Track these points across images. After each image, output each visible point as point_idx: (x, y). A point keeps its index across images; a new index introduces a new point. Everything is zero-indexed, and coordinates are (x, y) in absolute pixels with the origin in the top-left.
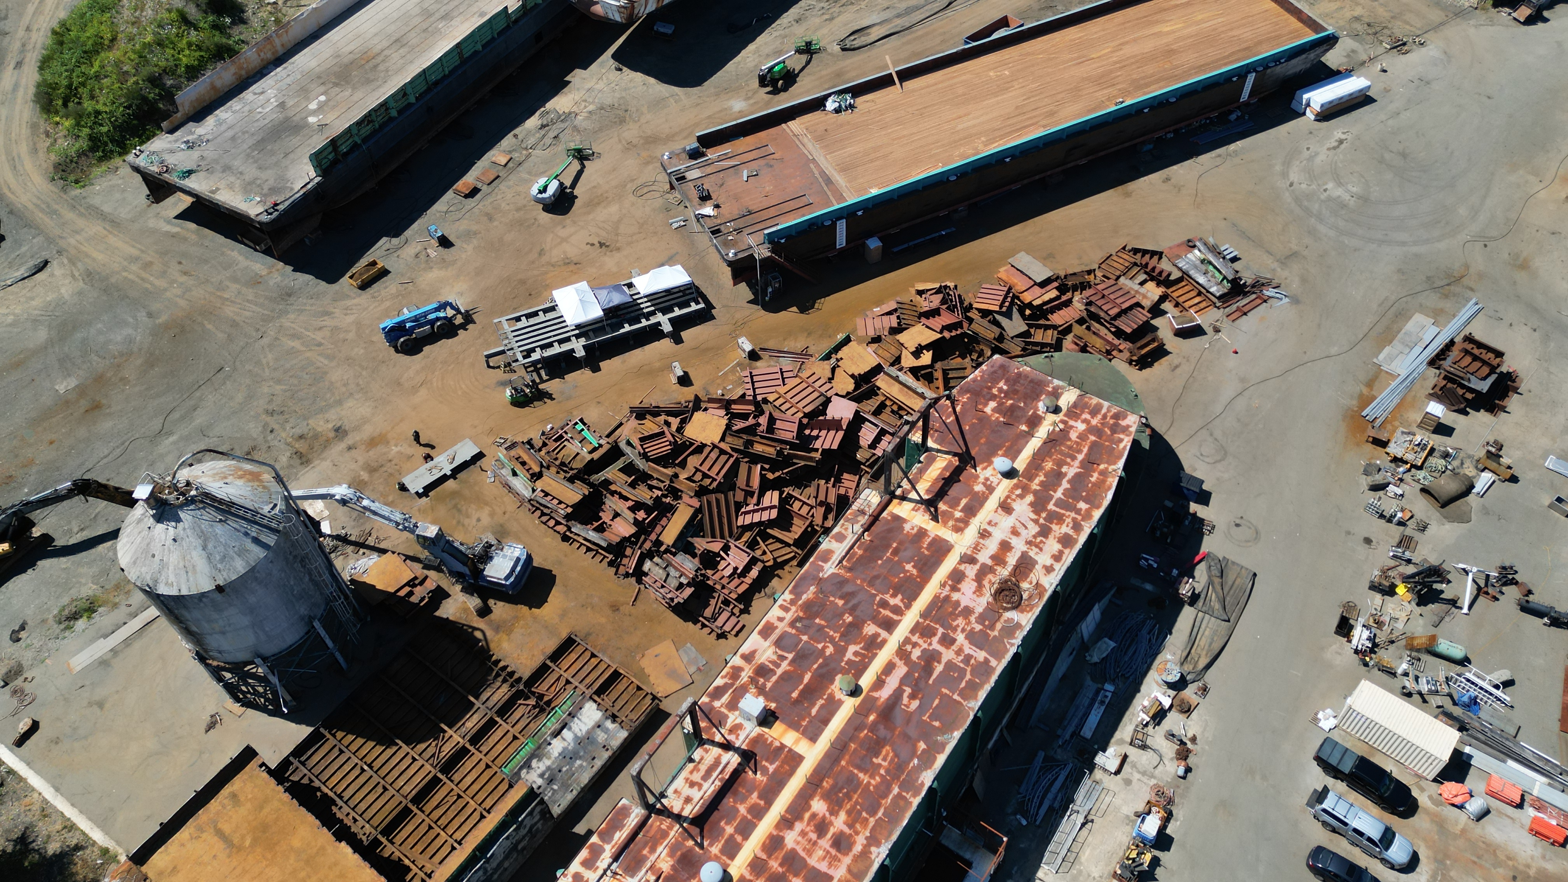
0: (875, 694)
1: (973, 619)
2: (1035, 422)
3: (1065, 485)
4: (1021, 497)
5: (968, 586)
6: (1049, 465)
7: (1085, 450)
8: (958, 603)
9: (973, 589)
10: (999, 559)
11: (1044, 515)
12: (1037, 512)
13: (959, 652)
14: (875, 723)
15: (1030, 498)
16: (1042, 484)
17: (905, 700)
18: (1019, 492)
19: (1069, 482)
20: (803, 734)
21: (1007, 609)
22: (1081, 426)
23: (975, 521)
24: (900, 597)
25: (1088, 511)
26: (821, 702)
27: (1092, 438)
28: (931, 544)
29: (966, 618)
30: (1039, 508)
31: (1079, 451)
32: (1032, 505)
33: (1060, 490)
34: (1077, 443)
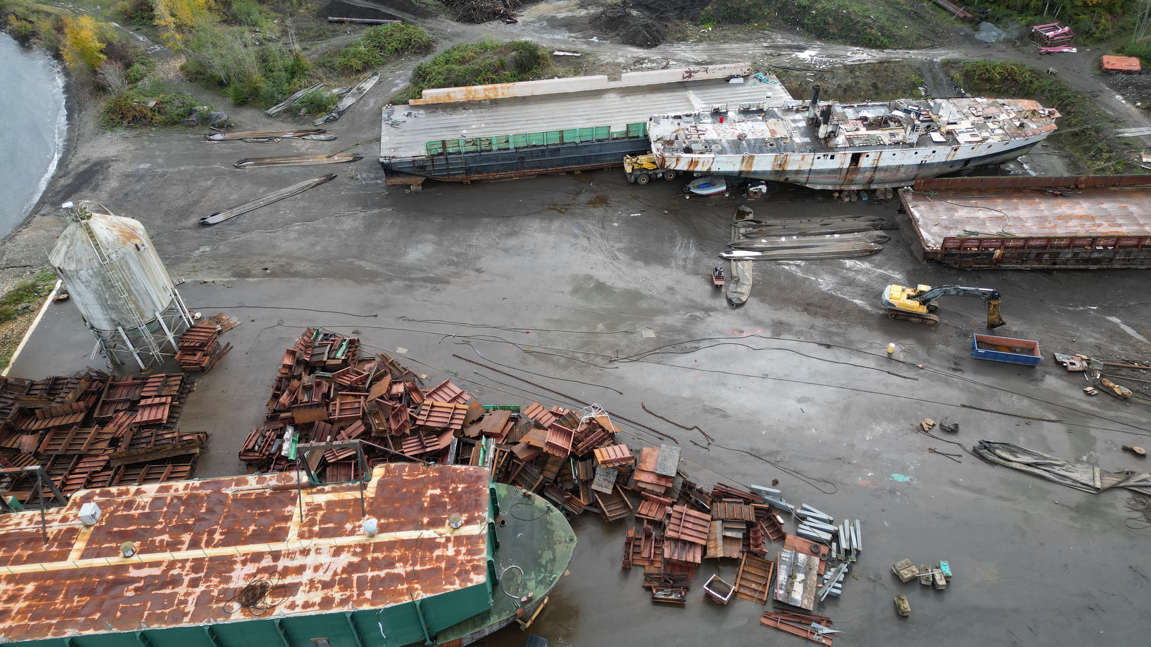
0: (131, 569)
1: (221, 586)
2: (434, 524)
3: (382, 574)
4: (355, 554)
5: (251, 568)
6: (397, 553)
7: (427, 567)
8: (233, 570)
9: (249, 572)
10: (286, 571)
11: (344, 576)
12: (344, 571)
13: (188, 594)
14: (108, 580)
15: (356, 559)
16: (375, 559)
17: (131, 587)
18: (358, 550)
19: (387, 574)
20: (85, 550)
21: (239, 601)
22: (451, 551)
23: (316, 541)
24: (222, 537)
25: (366, 600)
26: (114, 545)
27: (443, 565)
28: (279, 528)
29: (220, 582)
30: (349, 569)
31: (423, 564)
32: (351, 564)
33: (375, 573)
34: (431, 559)
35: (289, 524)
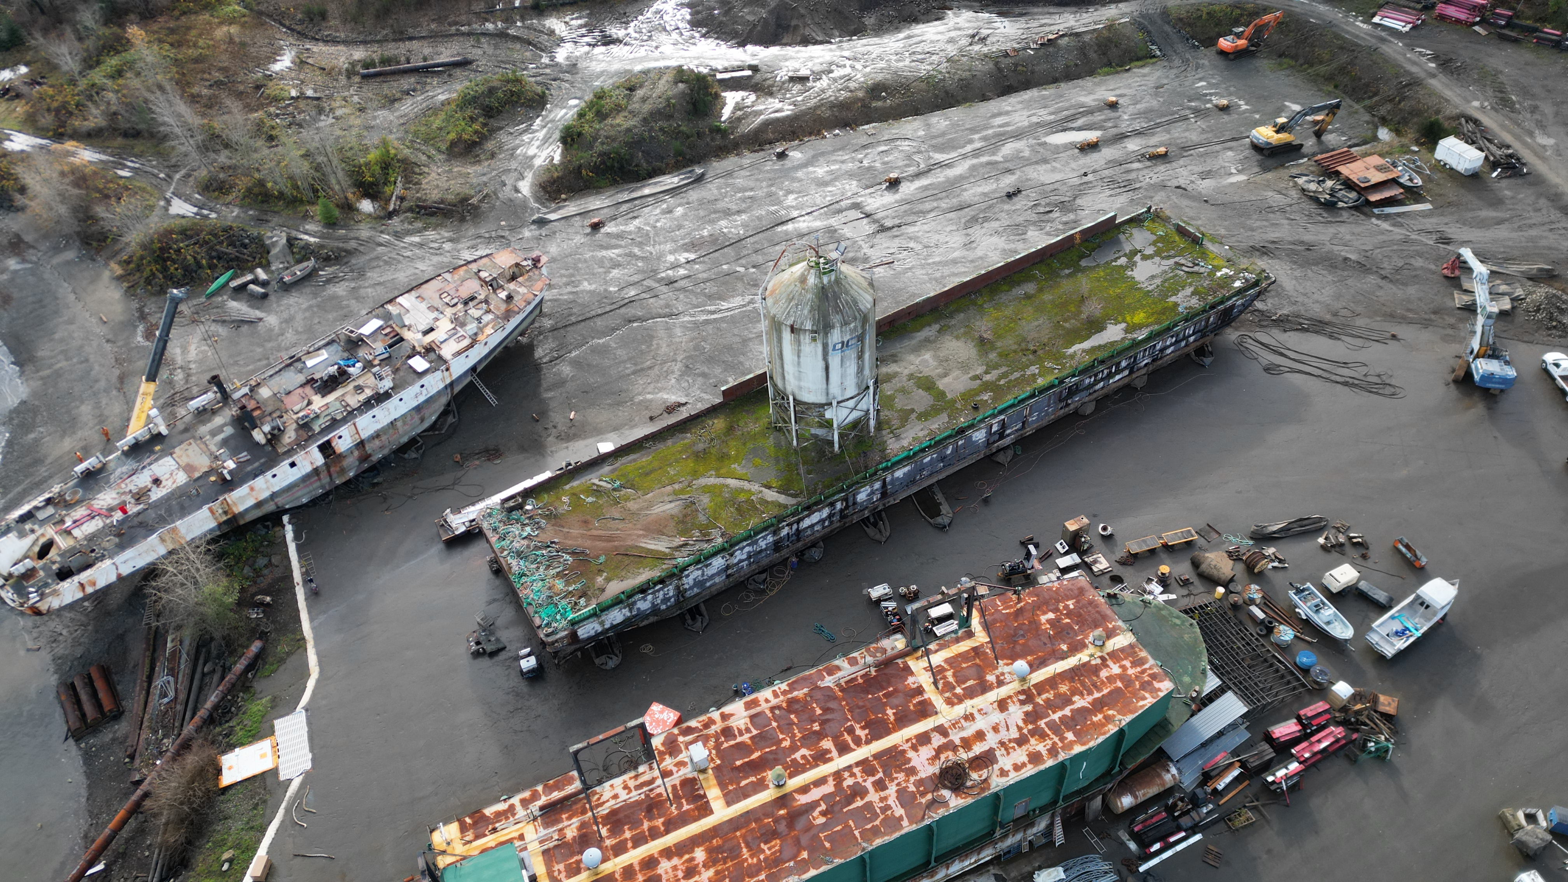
0: (797, 796)
1: (912, 779)
2: (1076, 647)
4: (1022, 703)
5: (926, 752)
6: (1064, 688)
7: (1105, 691)
8: (909, 760)
9: (929, 756)
10: (967, 744)
11: (1030, 727)
12: (1025, 721)
13: (883, 799)
14: (782, 816)
15: (1029, 708)
16: (1047, 701)
17: (816, 813)
18: (1022, 697)
19: (1072, 710)
20: (725, 795)
21: (945, 787)
22: (1116, 669)
23: (968, 703)
24: (867, 731)
25: (1072, 743)
26: (753, 779)
27: (1119, 684)
28: (920, 703)
29: (907, 776)
30: (1030, 719)
31: (1099, 690)
32: (1027, 714)
33: (1059, 714)
34: (1103, 682)
35: (926, 696)
